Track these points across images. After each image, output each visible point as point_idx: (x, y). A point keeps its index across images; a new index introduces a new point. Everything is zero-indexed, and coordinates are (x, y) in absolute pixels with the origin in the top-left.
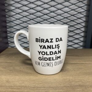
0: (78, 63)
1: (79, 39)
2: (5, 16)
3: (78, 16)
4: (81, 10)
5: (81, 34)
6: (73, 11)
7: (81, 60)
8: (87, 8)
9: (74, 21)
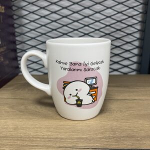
0: (128, 98)
1: (131, 59)
2: (12, 26)
3: (128, 21)
4: (132, 12)
5: (133, 51)
6: (119, 15)
7: (132, 94)
8: (143, 8)
9: (122, 30)
